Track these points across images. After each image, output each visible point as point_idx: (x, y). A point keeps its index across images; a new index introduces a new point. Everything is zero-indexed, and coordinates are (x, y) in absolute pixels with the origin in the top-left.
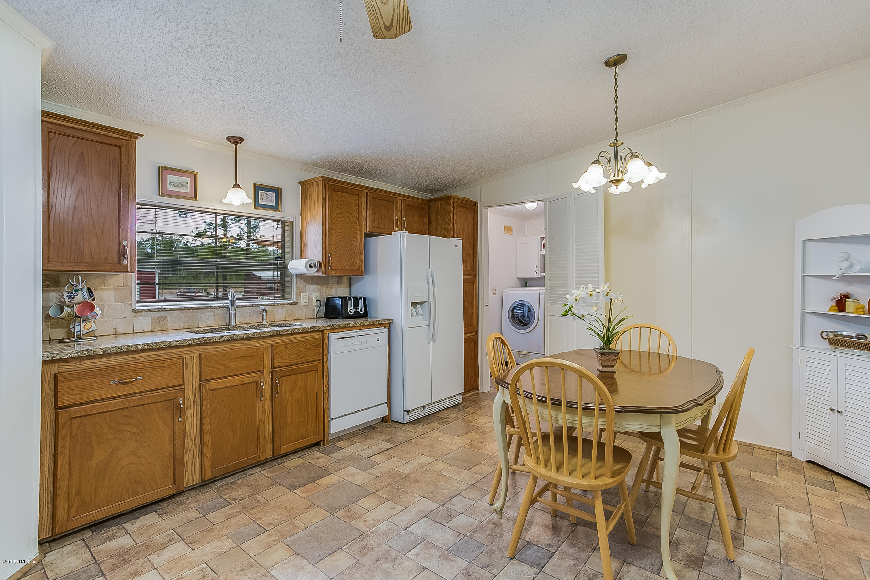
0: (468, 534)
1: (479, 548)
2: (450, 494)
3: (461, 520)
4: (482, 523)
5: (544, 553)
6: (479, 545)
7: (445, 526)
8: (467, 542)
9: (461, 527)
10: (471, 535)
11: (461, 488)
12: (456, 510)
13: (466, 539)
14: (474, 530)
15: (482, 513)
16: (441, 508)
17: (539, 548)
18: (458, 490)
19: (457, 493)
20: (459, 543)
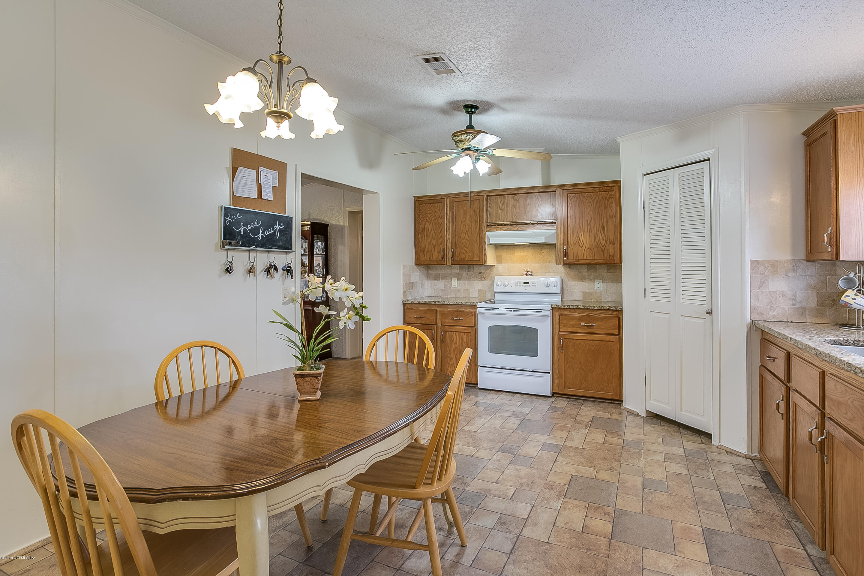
0: (475, 509)
1: (462, 500)
2: (520, 554)
3: (489, 522)
4: (467, 521)
5: (408, 503)
6: (463, 502)
7: (501, 514)
8: (474, 503)
9: (485, 514)
10: (473, 509)
11: (512, 567)
12: (500, 532)
13: (476, 505)
14: (471, 514)
15: (471, 532)
16: (518, 532)
17: (411, 506)
18: (514, 561)
19: (513, 557)
20: (480, 501)
